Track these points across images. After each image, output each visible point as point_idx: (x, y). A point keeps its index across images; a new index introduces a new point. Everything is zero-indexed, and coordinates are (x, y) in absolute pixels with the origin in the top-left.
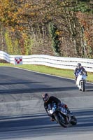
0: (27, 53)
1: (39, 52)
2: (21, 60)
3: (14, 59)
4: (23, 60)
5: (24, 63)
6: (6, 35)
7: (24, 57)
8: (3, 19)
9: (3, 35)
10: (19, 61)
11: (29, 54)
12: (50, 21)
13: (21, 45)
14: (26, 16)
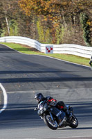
0: (58, 42)
1: (70, 42)
2: (52, 49)
3: (45, 48)
4: (54, 49)
5: (54, 52)
6: (38, 23)
7: (54, 46)
8: (36, 8)
9: (35, 23)
10: (49, 50)
11: (60, 43)
12: (82, 11)
13: (53, 34)
14: (58, 5)
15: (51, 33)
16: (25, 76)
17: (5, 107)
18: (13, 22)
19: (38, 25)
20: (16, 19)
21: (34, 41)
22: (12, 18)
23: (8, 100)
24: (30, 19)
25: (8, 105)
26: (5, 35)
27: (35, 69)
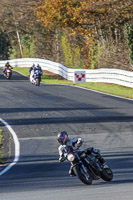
0: (93, 66)
1: (110, 65)
2: (83, 76)
3: (73, 75)
4: (87, 76)
5: (87, 81)
6: (64, 39)
7: (87, 71)
8: (60, 17)
9: (60, 39)
10: (80, 77)
11: (96, 68)
12: (127, 20)
13: (85, 54)
14: (92, 12)
15: (82, 53)
16: (45, 115)
17: (16, 160)
18: (27, 38)
19: (63, 42)
20: (32, 34)
21: (58, 64)
22: (25, 33)
23: (21, 149)
24: (52, 33)
25: (20, 157)
26: (17, 57)
27: (59, 105)
